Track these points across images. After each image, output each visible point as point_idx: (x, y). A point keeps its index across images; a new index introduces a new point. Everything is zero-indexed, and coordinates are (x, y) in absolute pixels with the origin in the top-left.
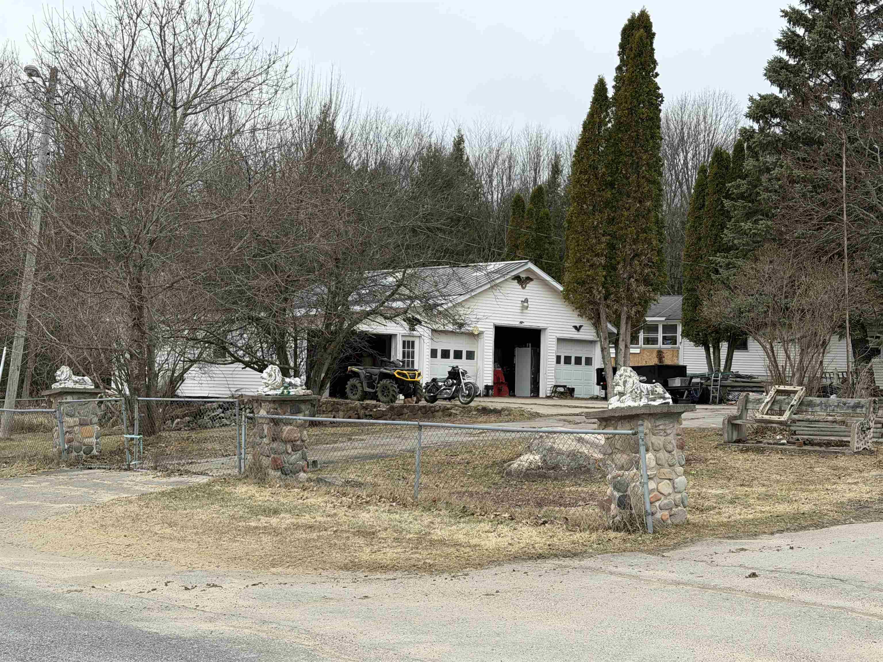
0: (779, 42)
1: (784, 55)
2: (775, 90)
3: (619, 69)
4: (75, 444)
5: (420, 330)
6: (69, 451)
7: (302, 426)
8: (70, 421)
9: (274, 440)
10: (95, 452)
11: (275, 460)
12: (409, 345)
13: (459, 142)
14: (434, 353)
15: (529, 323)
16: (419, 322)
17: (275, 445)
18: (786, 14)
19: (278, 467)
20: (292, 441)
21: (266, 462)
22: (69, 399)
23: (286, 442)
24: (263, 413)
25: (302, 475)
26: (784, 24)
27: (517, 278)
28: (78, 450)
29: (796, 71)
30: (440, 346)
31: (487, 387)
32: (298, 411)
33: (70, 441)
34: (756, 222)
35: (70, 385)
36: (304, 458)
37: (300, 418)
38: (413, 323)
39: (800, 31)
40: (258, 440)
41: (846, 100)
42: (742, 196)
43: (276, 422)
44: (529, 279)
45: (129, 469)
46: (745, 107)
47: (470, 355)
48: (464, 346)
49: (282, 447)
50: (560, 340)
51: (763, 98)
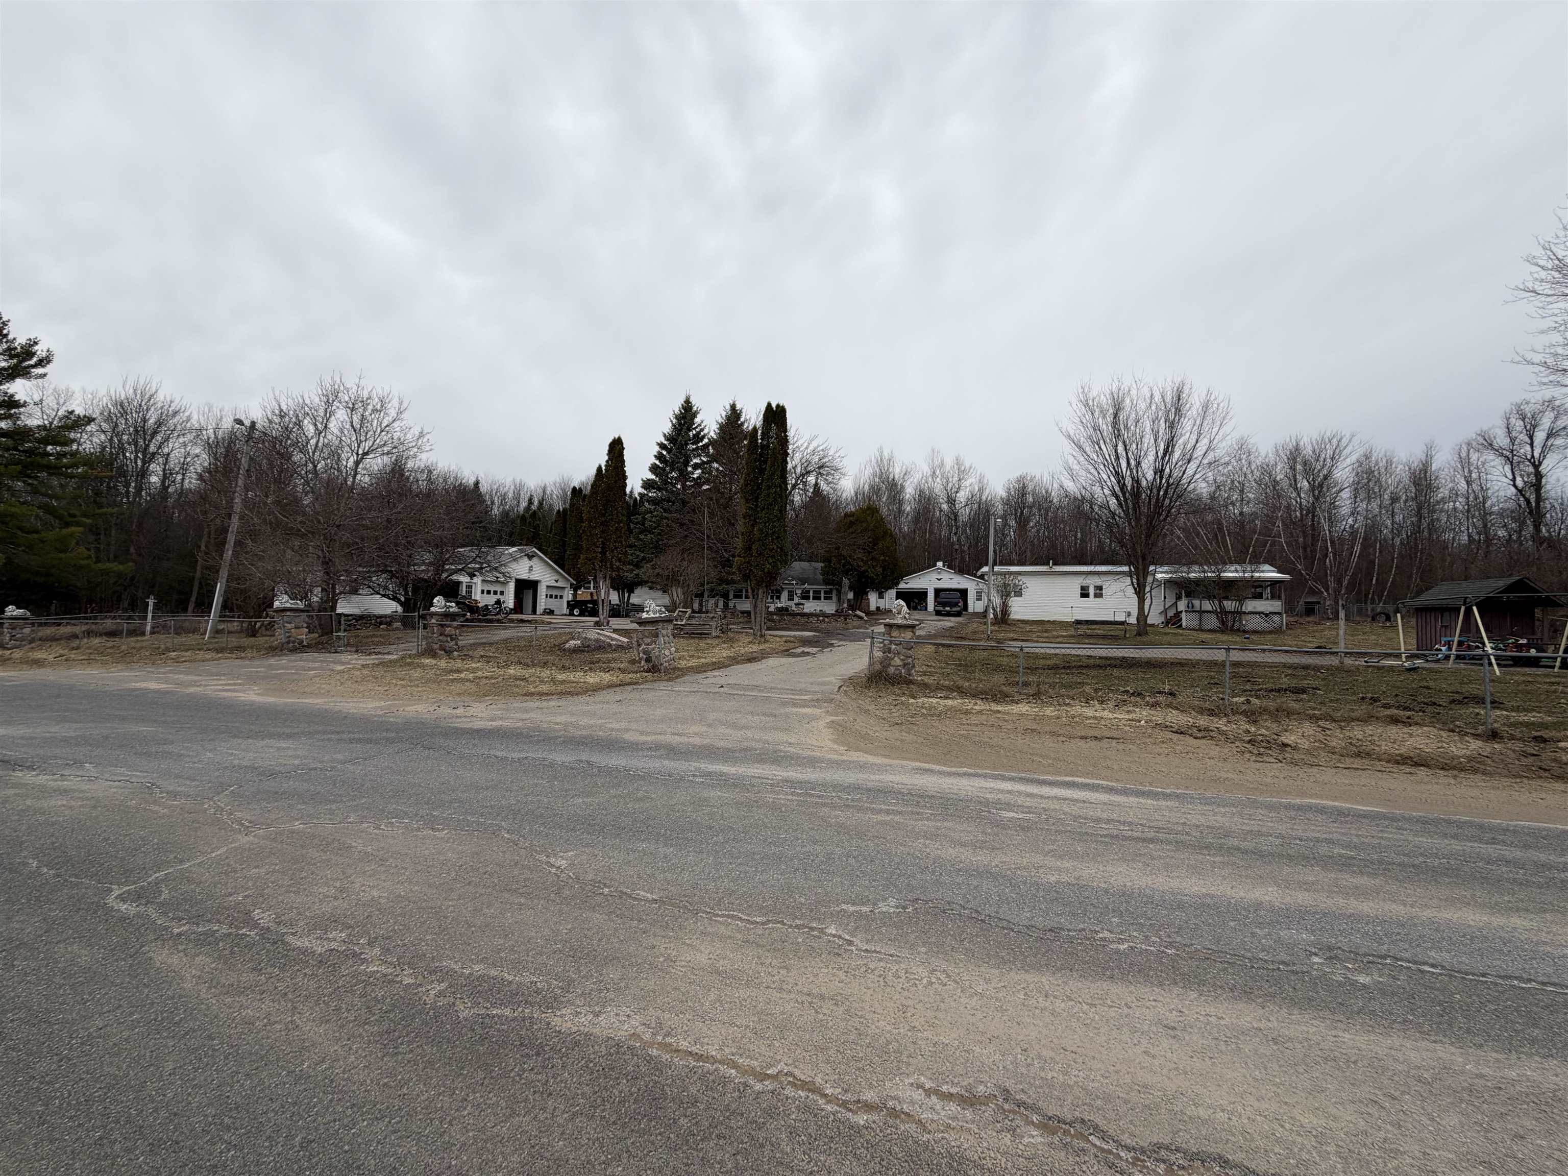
0: (655, 456)
1: (657, 462)
2: (653, 477)
3: (607, 461)
4: (292, 639)
5: (475, 580)
6: (288, 643)
7: (456, 628)
8: (289, 626)
9: (441, 635)
10: (305, 643)
11: (441, 646)
12: (469, 587)
13: (477, 483)
14: (483, 592)
15: (533, 577)
16: (475, 575)
17: (441, 638)
18: (658, 444)
19: (442, 648)
20: (451, 636)
21: (436, 646)
22: (288, 613)
23: (447, 636)
24: (433, 621)
25: (456, 653)
26: (657, 448)
27: (527, 555)
28: (294, 642)
29: (664, 469)
30: (486, 589)
31: (511, 610)
32: (454, 620)
33: (289, 637)
34: (646, 535)
35: (288, 605)
36: (457, 644)
37: (455, 623)
38: (472, 576)
39: (664, 453)
40: (430, 635)
41: (683, 486)
42: (638, 523)
43: (442, 626)
44: (533, 556)
45: (336, 652)
46: (640, 483)
47: (502, 593)
48: (499, 588)
49: (445, 639)
50: (548, 587)
51: (649, 480)
